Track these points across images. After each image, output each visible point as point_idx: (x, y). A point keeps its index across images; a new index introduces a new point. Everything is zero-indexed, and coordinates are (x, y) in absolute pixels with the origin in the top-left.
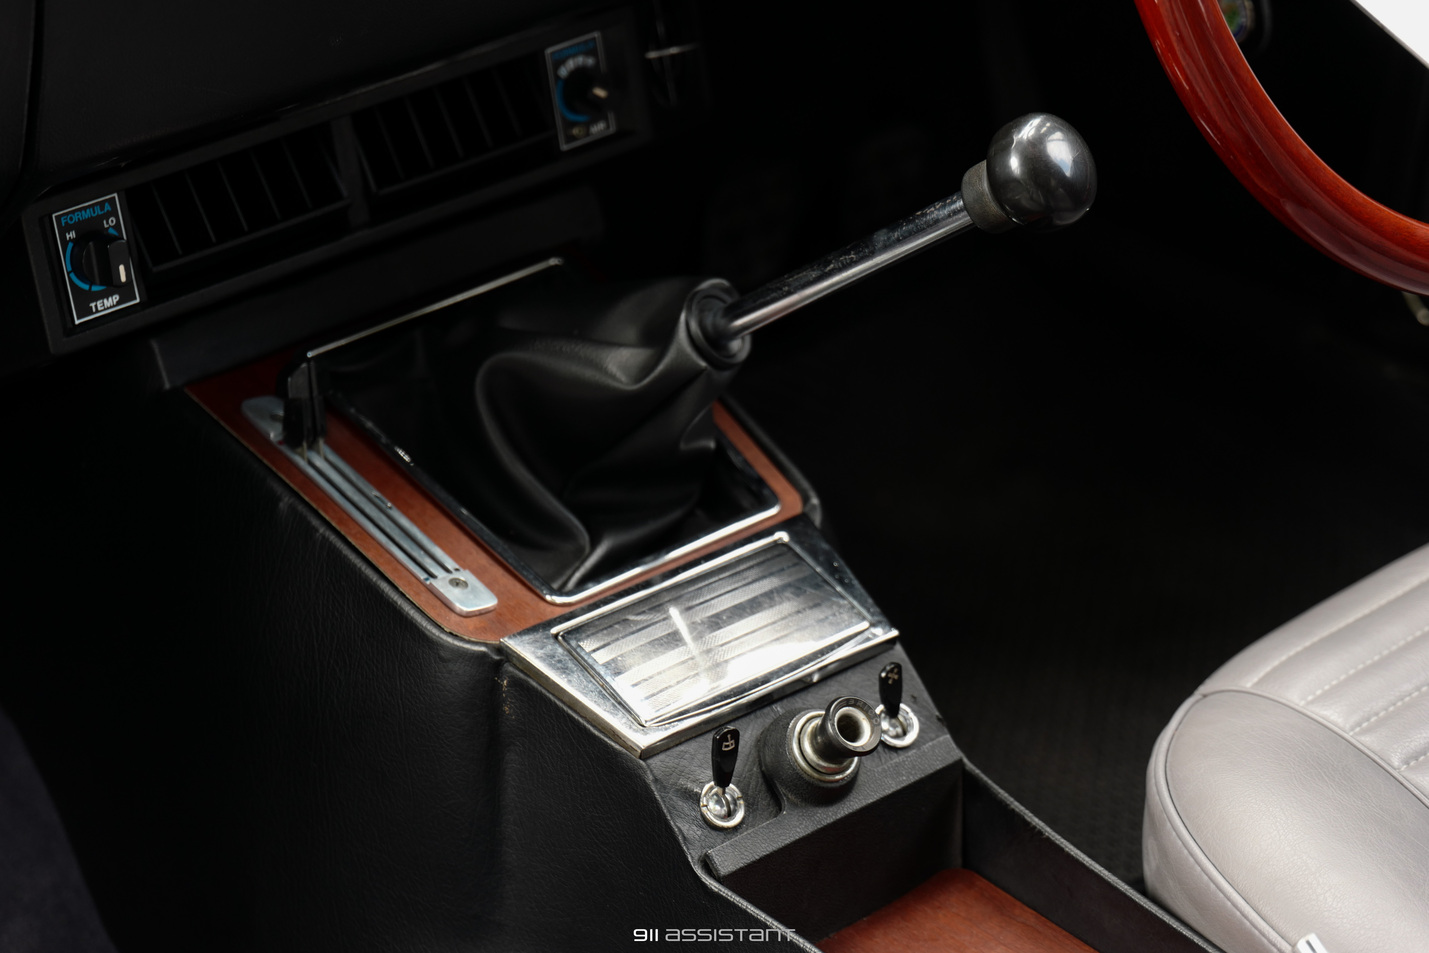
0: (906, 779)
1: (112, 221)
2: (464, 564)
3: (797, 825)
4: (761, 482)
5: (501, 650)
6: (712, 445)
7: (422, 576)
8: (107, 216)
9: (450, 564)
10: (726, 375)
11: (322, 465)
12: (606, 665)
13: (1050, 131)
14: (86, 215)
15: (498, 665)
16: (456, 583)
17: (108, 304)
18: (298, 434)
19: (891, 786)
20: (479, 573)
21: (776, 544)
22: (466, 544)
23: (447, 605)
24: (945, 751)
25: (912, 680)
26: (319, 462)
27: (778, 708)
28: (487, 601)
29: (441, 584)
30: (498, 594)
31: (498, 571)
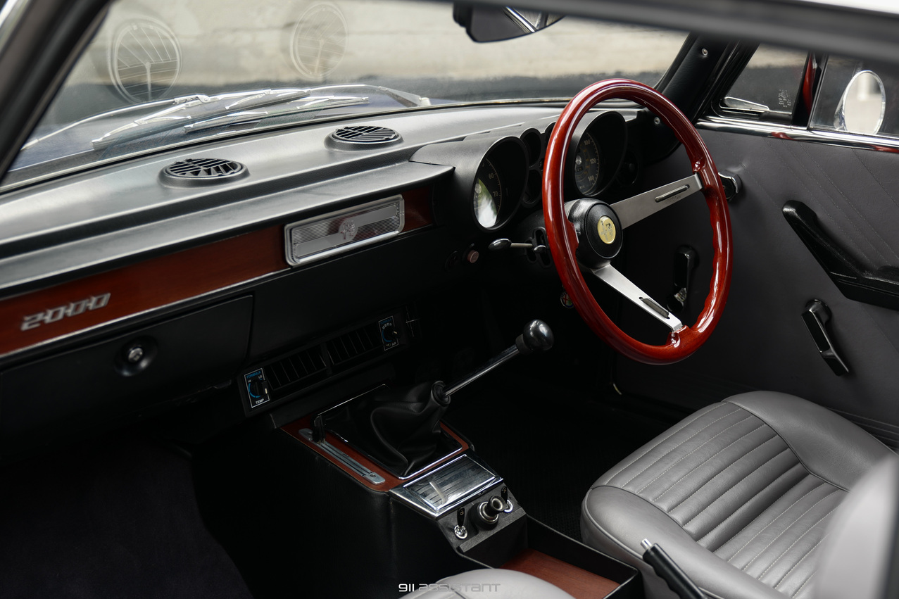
0: (512, 521)
1: (261, 376)
2: (373, 471)
3: (483, 536)
4: (455, 441)
5: (390, 493)
6: (440, 432)
7: (362, 475)
8: (259, 375)
9: (369, 471)
10: (445, 408)
11: (325, 446)
12: (422, 494)
13: (539, 324)
14: (254, 375)
15: (389, 498)
16: (372, 476)
17: (261, 402)
18: (317, 438)
19: (508, 523)
20: (378, 473)
21: (464, 457)
22: (372, 465)
23: (371, 483)
24: (521, 512)
25: (510, 494)
26: (324, 445)
27: (473, 504)
28: (383, 481)
29: (368, 476)
30: (385, 478)
31: (384, 473)
